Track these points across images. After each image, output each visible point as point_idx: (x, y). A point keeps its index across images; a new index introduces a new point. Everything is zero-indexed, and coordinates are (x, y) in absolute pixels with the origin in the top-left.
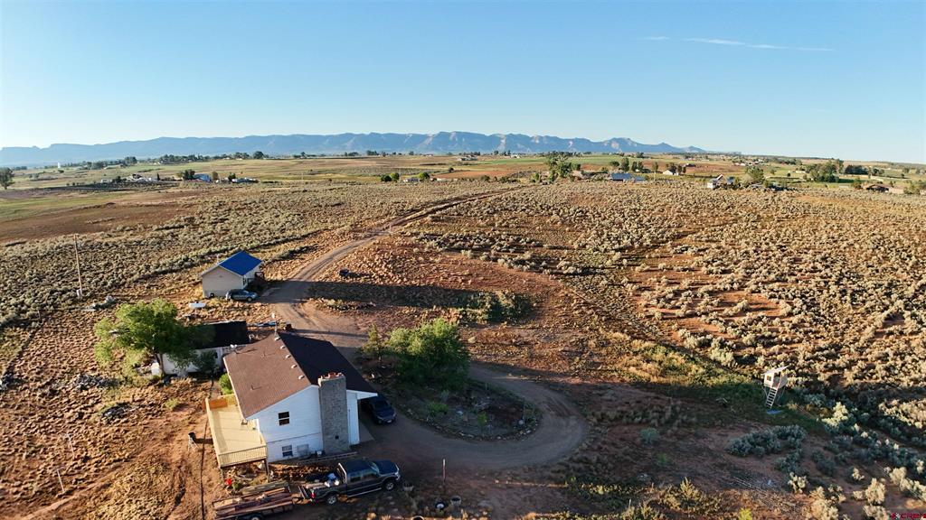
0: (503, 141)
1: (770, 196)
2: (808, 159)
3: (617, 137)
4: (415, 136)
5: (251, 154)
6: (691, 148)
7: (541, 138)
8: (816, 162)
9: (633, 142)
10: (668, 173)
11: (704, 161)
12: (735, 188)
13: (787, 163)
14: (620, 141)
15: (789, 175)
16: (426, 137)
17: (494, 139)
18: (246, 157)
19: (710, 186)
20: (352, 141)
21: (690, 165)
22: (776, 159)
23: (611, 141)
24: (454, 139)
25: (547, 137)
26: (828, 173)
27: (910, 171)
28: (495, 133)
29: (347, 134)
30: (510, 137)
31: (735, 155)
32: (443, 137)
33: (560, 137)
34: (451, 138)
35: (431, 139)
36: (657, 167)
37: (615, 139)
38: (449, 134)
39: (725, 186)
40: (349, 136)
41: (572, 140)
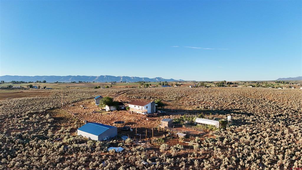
0: (122, 78)
1: (206, 88)
2: (216, 81)
3: (157, 77)
4: (93, 77)
5: (42, 81)
6: (180, 80)
7: (134, 77)
8: (218, 82)
9: (162, 79)
10: (176, 86)
11: (185, 83)
12: (197, 87)
13: (210, 83)
14: (159, 78)
15: (211, 85)
16: (96, 77)
17: (119, 78)
18: (40, 82)
19: (190, 87)
20: (71, 78)
21: (181, 84)
22: (206, 82)
23: (156, 78)
24: (105, 78)
25: (136, 77)
26: (222, 84)
27: (246, 83)
28: (119, 76)
29: (69, 76)
30: (124, 77)
31: (194, 81)
32: (102, 77)
33: (140, 77)
34: (104, 77)
35: (98, 78)
36: (172, 85)
37: (157, 78)
38: (104, 76)
39: (194, 87)
40: (70, 77)
41: (143, 78)
